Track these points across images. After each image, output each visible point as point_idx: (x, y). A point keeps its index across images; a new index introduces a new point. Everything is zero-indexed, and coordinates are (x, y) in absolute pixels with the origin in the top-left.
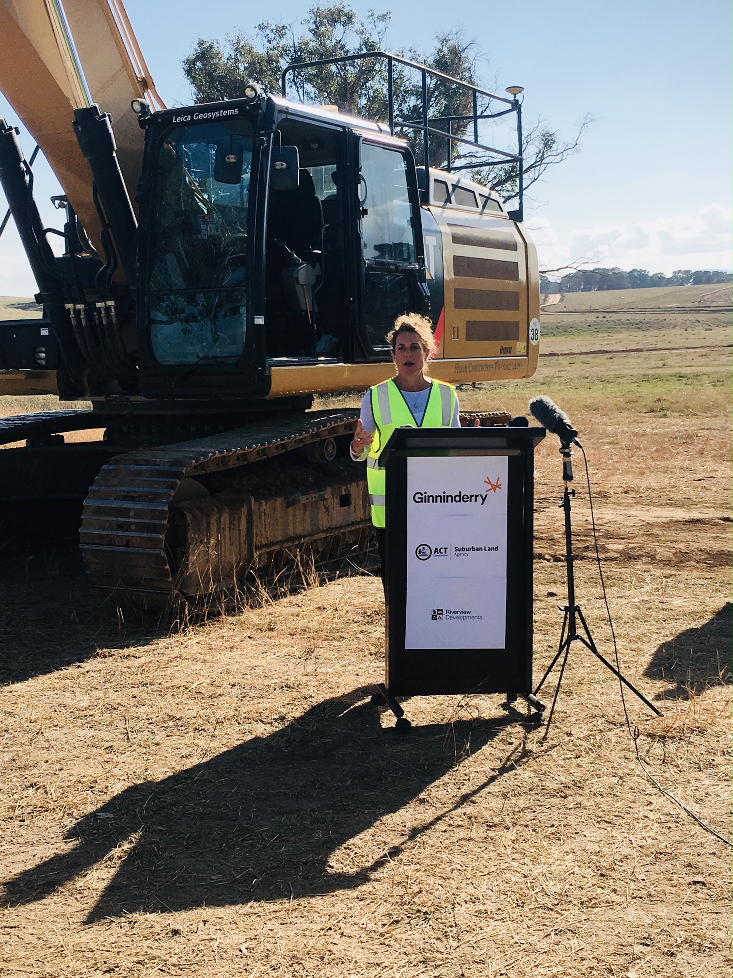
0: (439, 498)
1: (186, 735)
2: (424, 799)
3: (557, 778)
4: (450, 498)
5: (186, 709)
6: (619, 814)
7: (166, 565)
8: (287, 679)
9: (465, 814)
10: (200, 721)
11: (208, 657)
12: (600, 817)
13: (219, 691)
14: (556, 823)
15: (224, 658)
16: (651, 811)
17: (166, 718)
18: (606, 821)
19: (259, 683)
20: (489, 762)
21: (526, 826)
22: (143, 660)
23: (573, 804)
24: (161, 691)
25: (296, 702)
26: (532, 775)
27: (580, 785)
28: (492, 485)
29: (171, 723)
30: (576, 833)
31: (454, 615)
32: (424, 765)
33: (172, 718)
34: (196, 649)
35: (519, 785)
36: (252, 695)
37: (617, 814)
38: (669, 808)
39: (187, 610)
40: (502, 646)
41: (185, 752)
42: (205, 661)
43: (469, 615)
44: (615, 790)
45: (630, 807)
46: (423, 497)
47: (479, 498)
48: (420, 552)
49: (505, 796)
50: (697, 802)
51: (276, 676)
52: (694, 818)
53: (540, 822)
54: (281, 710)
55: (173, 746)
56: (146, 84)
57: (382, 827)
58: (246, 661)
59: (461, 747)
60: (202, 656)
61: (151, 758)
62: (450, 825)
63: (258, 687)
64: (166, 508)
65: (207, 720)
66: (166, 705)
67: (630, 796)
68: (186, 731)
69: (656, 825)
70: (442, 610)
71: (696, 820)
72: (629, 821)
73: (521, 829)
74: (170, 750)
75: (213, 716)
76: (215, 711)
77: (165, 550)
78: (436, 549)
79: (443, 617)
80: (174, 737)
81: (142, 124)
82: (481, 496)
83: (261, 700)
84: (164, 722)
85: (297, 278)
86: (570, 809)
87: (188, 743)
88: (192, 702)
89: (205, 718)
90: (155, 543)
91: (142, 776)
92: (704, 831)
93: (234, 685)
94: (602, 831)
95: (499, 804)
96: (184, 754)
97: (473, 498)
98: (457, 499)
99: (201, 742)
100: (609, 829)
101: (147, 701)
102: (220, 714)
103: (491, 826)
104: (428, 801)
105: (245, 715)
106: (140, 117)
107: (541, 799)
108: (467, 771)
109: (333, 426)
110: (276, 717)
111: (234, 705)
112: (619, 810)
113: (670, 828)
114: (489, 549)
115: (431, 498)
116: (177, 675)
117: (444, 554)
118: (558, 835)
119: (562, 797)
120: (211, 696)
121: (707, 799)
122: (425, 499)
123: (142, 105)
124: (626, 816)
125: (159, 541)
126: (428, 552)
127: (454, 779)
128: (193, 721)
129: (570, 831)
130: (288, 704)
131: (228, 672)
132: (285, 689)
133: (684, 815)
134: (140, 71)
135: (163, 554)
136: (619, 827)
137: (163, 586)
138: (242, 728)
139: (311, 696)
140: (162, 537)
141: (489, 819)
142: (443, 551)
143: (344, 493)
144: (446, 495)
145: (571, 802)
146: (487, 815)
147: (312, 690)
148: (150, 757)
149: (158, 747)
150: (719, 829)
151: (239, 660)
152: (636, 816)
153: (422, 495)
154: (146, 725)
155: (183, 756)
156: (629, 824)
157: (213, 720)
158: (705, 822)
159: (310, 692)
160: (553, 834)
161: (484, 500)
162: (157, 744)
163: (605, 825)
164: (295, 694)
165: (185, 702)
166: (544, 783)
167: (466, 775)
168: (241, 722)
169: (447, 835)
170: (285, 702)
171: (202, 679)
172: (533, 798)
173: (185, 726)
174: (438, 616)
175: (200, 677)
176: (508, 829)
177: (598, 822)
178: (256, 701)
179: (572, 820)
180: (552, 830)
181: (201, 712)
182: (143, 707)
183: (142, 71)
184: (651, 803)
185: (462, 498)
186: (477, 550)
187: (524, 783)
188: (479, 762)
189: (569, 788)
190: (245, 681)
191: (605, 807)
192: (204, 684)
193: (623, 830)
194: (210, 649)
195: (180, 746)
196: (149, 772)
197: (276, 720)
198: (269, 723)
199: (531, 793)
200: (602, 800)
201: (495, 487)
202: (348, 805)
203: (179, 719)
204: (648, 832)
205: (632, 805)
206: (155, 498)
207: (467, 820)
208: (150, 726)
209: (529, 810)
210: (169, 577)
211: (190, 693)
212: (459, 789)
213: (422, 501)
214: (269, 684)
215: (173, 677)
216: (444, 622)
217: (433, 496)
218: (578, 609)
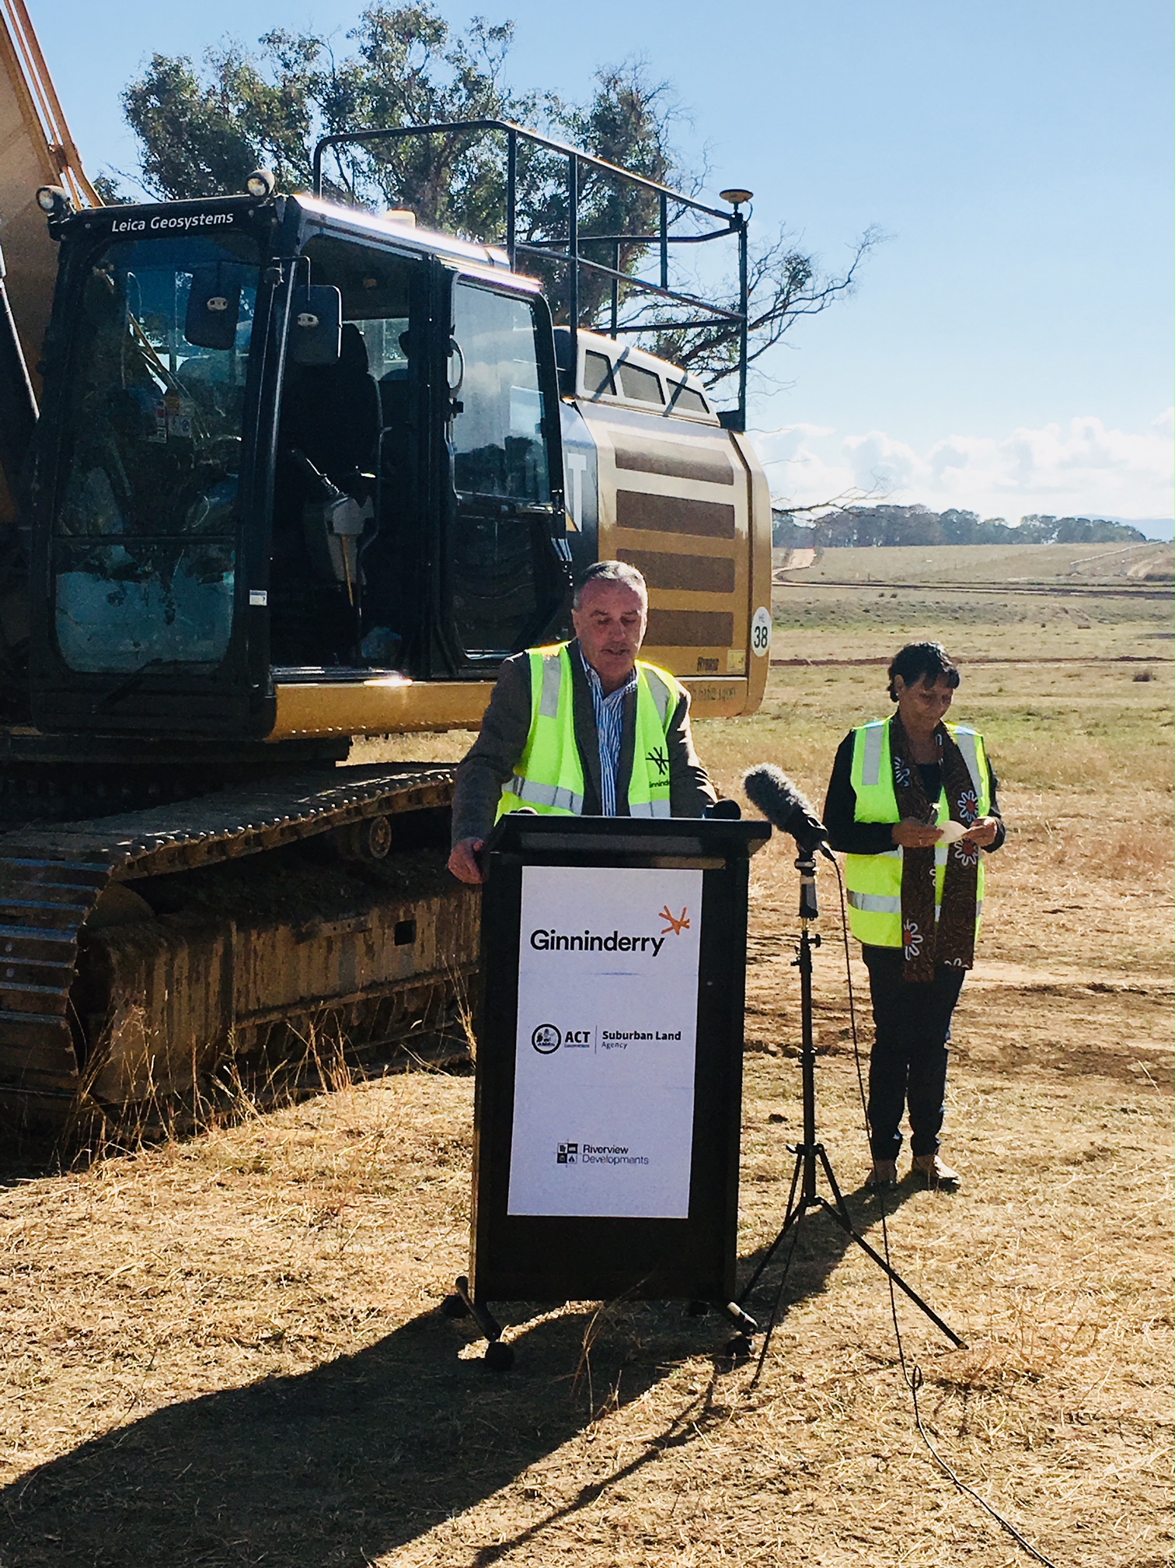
0: (577, 942)
1: (99, 1366)
2: (533, 1491)
3: (773, 1457)
4: (596, 942)
5: (101, 1316)
6: (881, 1525)
7: (68, 1046)
8: (289, 1266)
9: (605, 1519)
10: (126, 1340)
11: (142, 1221)
12: (848, 1530)
13: (161, 1284)
14: (769, 1540)
15: (170, 1223)
16: (938, 1520)
17: (63, 1334)
18: (856, 1538)
19: (237, 1270)
20: (651, 1426)
21: (715, 1544)
22: (19, 1223)
23: (799, 1505)
24: (53, 1282)
25: (304, 1309)
26: (729, 1450)
27: (813, 1471)
28: (673, 921)
29: (71, 1343)
30: (803, 1558)
31: (597, 1155)
32: (534, 1429)
33: (72, 1332)
34: (120, 1204)
35: (705, 1468)
36: (223, 1292)
37: (877, 1524)
38: (971, 1517)
39: (103, 1131)
40: (683, 1214)
41: (96, 1397)
42: (135, 1229)
43: (624, 1155)
44: (876, 1482)
45: (900, 1513)
46: (549, 938)
47: (649, 945)
48: (540, 1038)
49: (678, 1489)
50: (1018, 1506)
51: (268, 1259)
52: (1013, 1533)
53: (739, 1536)
54: (277, 1322)
55: (75, 1386)
56: (64, 157)
57: (456, 1540)
58: (213, 1229)
59: (601, 1397)
60: (130, 1219)
61: (34, 1408)
62: (579, 1540)
63: (234, 1278)
64: (73, 940)
65: (137, 1338)
66: (64, 1308)
67: (902, 1493)
68: (99, 1358)
69: (945, 1545)
70: (576, 1146)
71: (1016, 1538)
72: (898, 1537)
73: (705, 1548)
74: (68, 1393)
75: (149, 1330)
76: (154, 1321)
77: (69, 1016)
78: (570, 1033)
80: (77, 1370)
81: (55, 231)
82: (653, 940)
83: (240, 1303)
84: (59, 1340)
85: (331, 523)
86: (794, 1514)
87: (103, 1380)
88: (111, 1304)
89: (135, 1334)
90: (48, 1004)
91: (17, 1442)
92: (1028, 1558)
93: (189, 1274)
94: (849, 1554)
95: (666, 1502)
96: (94, 1400)
97: (639, 944)
98: (610, 944)
99: (126, 1379)
100: (862, 1551)
101: (27, 1301)
102: (164, 1327)
103: (651, 1543)
104: (539, 1496)
105: (209, 1330)
107: (744, 1494)
108: (612, 1442)
109: (387, 795)
110: (266, 1335)
111: (190, 1311)
112: (881, 1517)
113: (969, 1551)
114: (665, 1037)
115: (563, 942)
116: (84, 1251)
117: (583, 1043)
118: (771, 1560)
119: (781, 1492)
120: (146, 1294)
121: (1036, 1500)
122: (551, 943)
123: (57, 198)
124: (894, 1528)
125: (57, 1000)
126: (554, 1039)
127: (589, 1457)
128: (114, 1339)
129: (793, 1553)
130: (289, 1312)
131: (179, 1249)
132: (284, 1282)
133: (994, 1527)
134: (54, 135)
135: (64, 1024)
136: (880, 1548)
137: (63, 1084)
138: (203, 1353)
139: (332, 1298)
140: (64, 993)
141: (649, 1529)
142: (581, 1037)
144: (589, 936)
145: (795, 1502)
146: (645, 1522)
147: (333, 1286)
148: (31, 1405)
149: (47, 1386)
150: (1056, 1555)
151: (200, 1228)
152: (911, 1529)
153: (547, 935)
154: (25, 1345)
155: (92, 1405)
156: (897, 1544)
157: (149, 1338)
158: (1032, 1543)
159: (330, 1290)
160: (762, 1558)
161: (657, 947)
162: (46, 1381)
163: (854, 1544)
164: (302, 1293)
165: (98, 1303)
166: (749, 1467)
167: (610, 1448)
168: (202, 1342)
169: (573, 1557)
170: (284, 1308)
171: (131, 1262)
172: (729, 1493)
173: (98, 1348)
174: (569, 1156)
175: (127, 1257)
176: (682, 1548)
177: (843, 1539)
178: (229, 1304)
179: (797, 1535)
180: (762, 1551)
181: (128, 1322)
182: (20, 1312)
183: (58, 135)
184: (938, 1506)
185: (619, 943)
186: (644, 1037)
187: (715, 1466)
188: (635, 1426)
189: (795, 1475)
190: (209, 1266)
191: (856, 1512)
192: (134, 1271)
193: (887, 1554)
194: (146, 1205)
195: (89, 1386)
196: (30, 1432)
197: (267, 1340)
198: (253, 1346)
199: (727, 1483)
200: (852, 1498)
201: (678, 925)
202: (395, 1501)
203: (86, 1335)
204: (930, 1557)
205: (905, 1509)
206: (51, 920)
207: (609, 1532)
208: (31, 1347)
209: (721, 1515)
210: (73, 1069)
211: (108, 1287)
212: (597, 1473)
213: (546, 946)
214: (255, 1272)
215: (76, 1256)
216: (579, 1166)
217: (566, 938)
218: (820, 1150)
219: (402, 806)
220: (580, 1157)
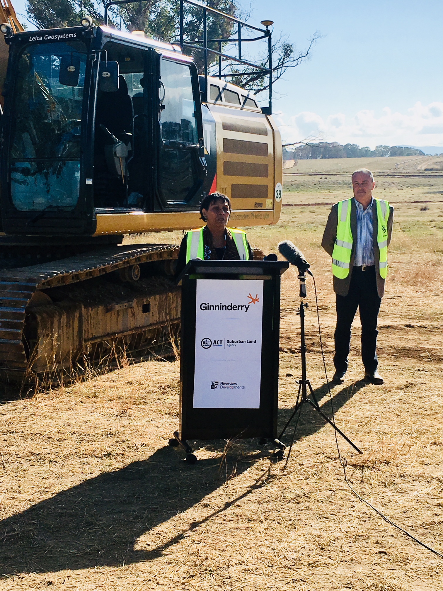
0: (217, 307)
1: (44, 465)
2: (207, 504)
3: (293, 491)
4: (224, 307)
5: (43, 448)
6: (333, 513)
7: (22, 351)
8: (111, 429)
9: (234, 513)
10: (53, 456)
11: (54, 415)
12: (321, 515)
13: (64, 437)
14: (293, 519)
15: (64, 416)
16: (354, 511)
17: (29, 454)
18: (324, 517)
19: (91, 431)
20: (248, 482)
21: (274, 520)
22: (8, 416)
23: (304, 507)
24: (23, 437)
25: (118, 444)
26: (277, 489)
27: (308, 496)
28: (253, 299)
29: (32, 457)
30: (305, 525)
31: (226, 386)
32: (206, 484)
33: (32, 454)
34: (45, 409)
35: (269, 495)
36: (87, 439)
37: (332, 513)
38: (365, 509)
39: (38, 382)
40: (258, 407)
41: (44, 476)
42: (51, 418)
43: (236, 386)
44: (331, 499)
45: (340, 509)
47: (244, 308)
48: (204, 343)
49: (259, 503)
50: (383, 506)
51: (103, 427)
52: (381, 515)
53: (282, 518)
54: (108, 449)
55: (36, 472)
57: (180, 521)
58: (81, 418)
59: (230, 471)
60: (50, 414)
61: (22, 480)
62: (224, 520)
63: (90, 434)
64: (24, 312)
65: (57, 455)
66: (30, 446)
67: (341, 503)
68: (43, 463)
69: (357, 519)
70: (218, 382)
71: (382, 516)
72: (339, 517)
73: (270, 522)
74: (34, 474)
75: (61, 453)
76: (63, 449)
77: (23, 341)
78: (215, 341)
80: (36, 466)
82: (245, 306)
83: (94, 443)
84: (28, 456)
85: (115, 153)
86: (301, 510)
87: (46, 470)
88: (46, 444)
89: (56, 454)
90: (15, 336)
91: (17, 491)
92: (387, 523)
93: (74, 433)
94: (322, 523)
95: (255, 507)
96: (44, 477)
97: (240, 308)
99: (55, 470)
100: (327, 522)
101: (15, 443)
102: (66, 451)
103: (251, 521)
104: (209, 506)
105: (83, 452)
106: (6, 36)
107: (283, 504)
108: (234, 487)
109: (139, 256)
110: (105, 453)
111: (75, 446)
112: (333, 510)
113: (365, 521)
114: (250, 342)
115: (212, 307)
116: (34, 426)
117: (220, 344)
118: (294, 525)
119: (296, 503)
120: (58, 440)
121: (389, 504)
122: (207, 307)
123: (8, 28)
124: (338, 514)
125: (18, 334)
126: (209, 343)
127: (226, 492)
128: (48, 456)
129: (302, 523)
130: (112, 445)
131: (69, 425)
132: (109, 435)
133: (374, 513)
134: (5, 4)
135: (21, 343)
136: (333, 521)
137: (20, 365)
138: (82, 460)
139: (128, 440)
140: (21, 331)
141: (250, 516)
142: (219, 342)
143: (145, 303)
144: (222, 305)
145: (302, 506)
146: (248, 514)
147: (128, 437)
148: (20, 479)
149: (25, 473)
150: (396, 521)
151: (76, 417)
152: (344, 514)
153: (206, 305)
154: (16, 458)
155: (43, 478)
156: (339, 519)
157: (61, 455)
158: (388, 518)
159: (127, 438)
160: (291, 525)
161: (247, 309)
162: (25, 471)
163: (324, 520)
164: (116, 439)
165: (41, 444)
166: (285, 495)
167: (234, 489)
168: (81, 456)
169: (222, 526)
170: (110, 444)
171: (52, 429)
172: (278, 503)
173: (43, 459)
174: (215, 386)
175: (50, 428)
176: (262, 522)
177: (320, 518)
178: (90, 443)
179: (303, 517)
180: (291, 522)
181: (53, 450)
182: (12, 447)
184: (354, 506)
185: (232, 307)
186: (242, 342)
187: (272, 495)
188: (242, 482)
189: (301, 497)
190: (81, 430)
191: (324, 508)
192: (53, 432)
193: (335, 522)
194: (55, 409)
195: (41, 472)
196: (21, 488)
197: (105, 455)
198: (100, 458)
199: (277, 500)
200: (322, 504)
201: (254, 301)
202: (157, 508)
203: (38, 455)
204: (351, 523)
205: (342, 508)
206: (15, 304)
207: (235, 517)
208: (18, 459)
209: (275, 511)
210: (25, 360)
211: (44, 438)
212: (230, 498)
213: (206, 309)
214: (98, 432)
215: (31, 428)
216: (219, 390)
217: (213, 306)
218: (308, 382)
219: (144, 260)
220: (219, 386)
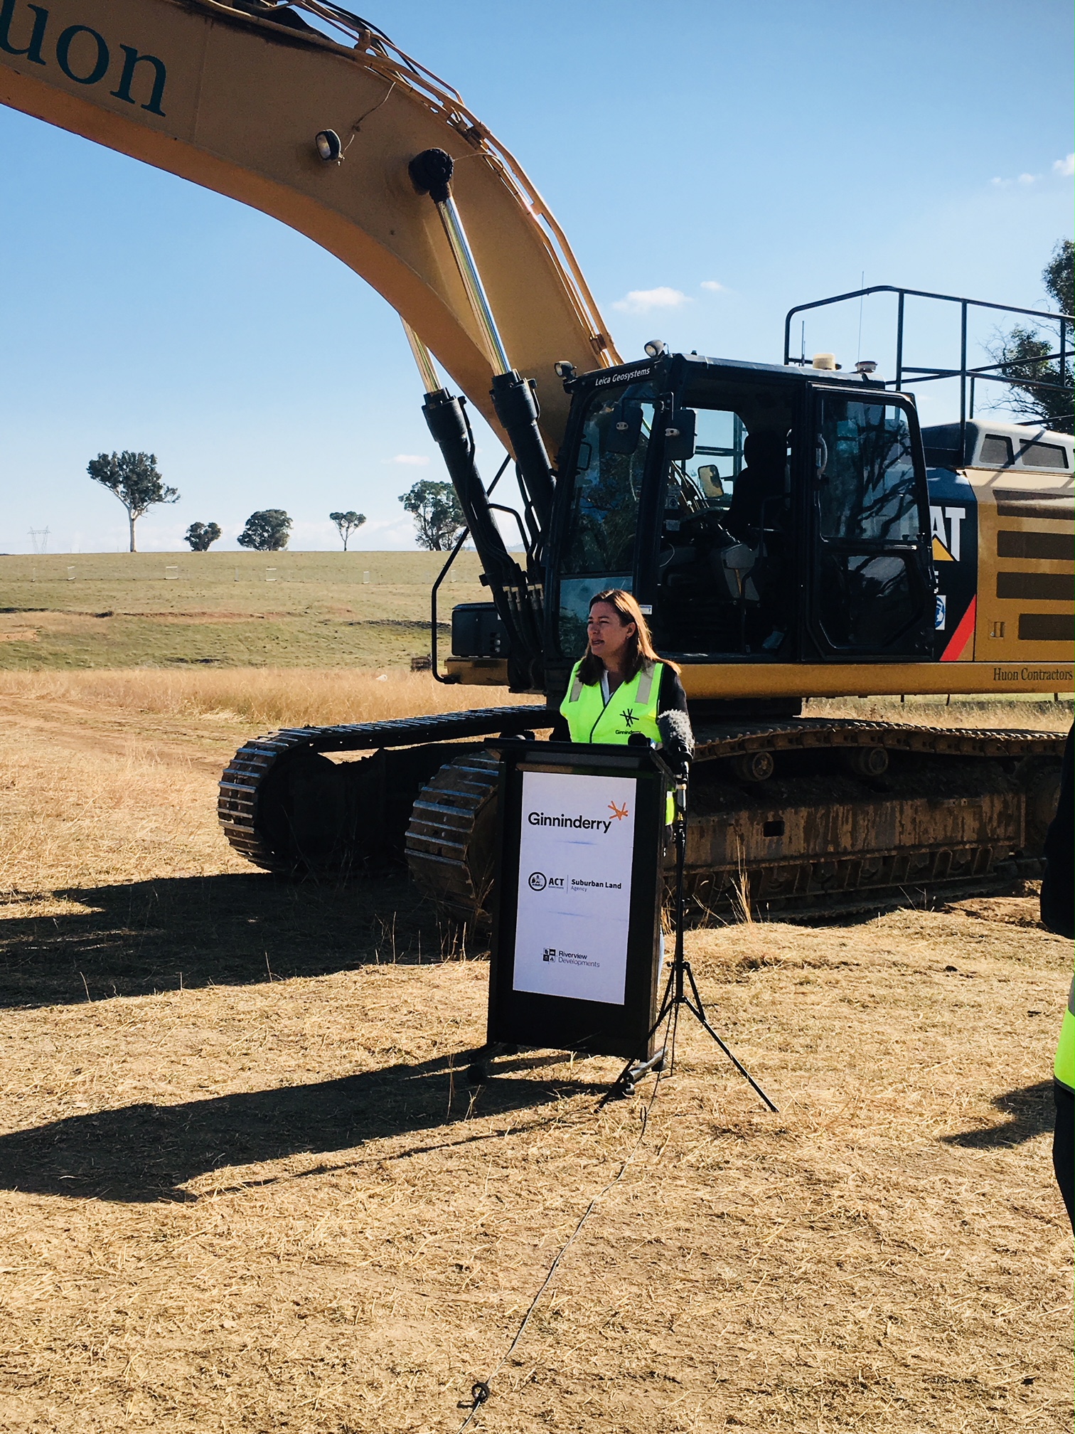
0: (556, 821)
4: (569, 822)
28: (617, 811)
31: (568, 958)
40: (620, 1000)
43: (584, 960)
46: (540, 818)
47: (602, 825)
48: (534, 881)
56: (603, 341)
70: (554, 951)
77: (467, 863)
78: (552, 879)
79: (556, 958)
81: (568, 388)
82: (604, 823)
85: (725, 561)
97: (595, 824)
98: (577, 824)
106: (565, 381)
114: (611, 886)
115: (548, 820)
117: (560, 886)
122: (542, 821)
125: (461, 851)
126: (543, 882)
142: (558, 882)
143: (770, 820)
144: (564, 818)
153: (538, 815)
161: (607, 828)
174: (550, 957)
183: (598, 328)
185: (582, 823)
186: (597, 885)
201: (620, 814)
206: (465, 804)
210: (471, 893)
213: (538, 823)
216: (556, 964)
217: (550, 818)
218: (687, 966)
219: (781, 745)
